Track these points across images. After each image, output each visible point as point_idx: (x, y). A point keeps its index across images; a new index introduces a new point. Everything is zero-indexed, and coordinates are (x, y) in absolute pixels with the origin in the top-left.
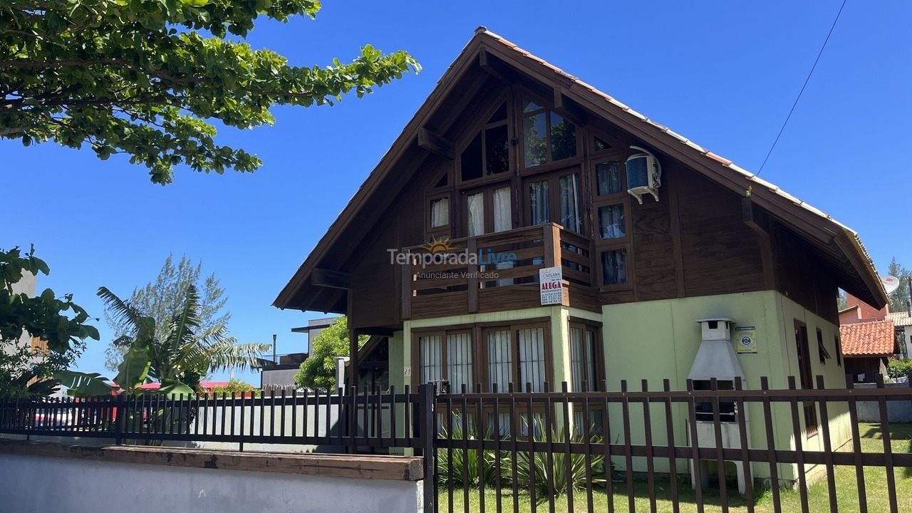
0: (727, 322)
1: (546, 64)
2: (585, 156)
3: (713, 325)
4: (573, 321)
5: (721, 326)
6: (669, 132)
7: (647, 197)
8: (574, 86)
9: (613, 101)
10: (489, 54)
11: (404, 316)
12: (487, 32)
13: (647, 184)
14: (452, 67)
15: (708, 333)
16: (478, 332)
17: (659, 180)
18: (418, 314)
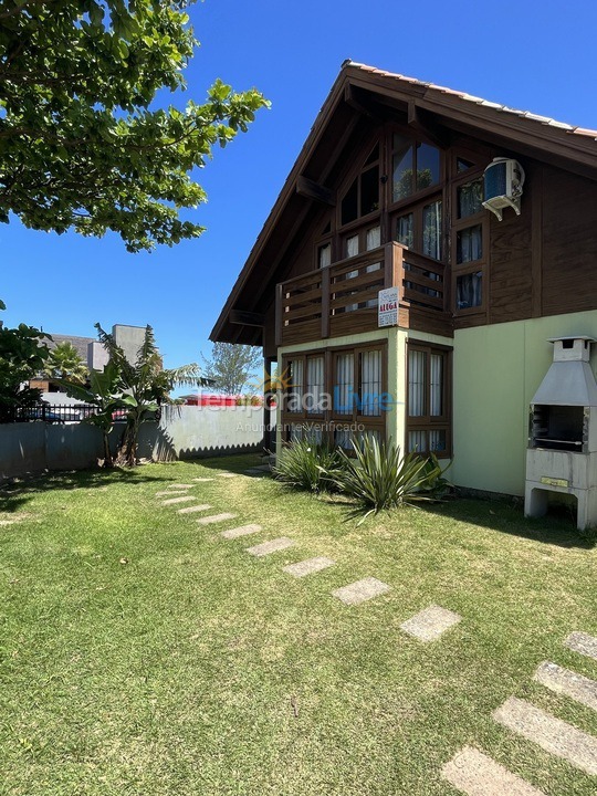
0: (586, 342)
1: (402, 77)
2: (447, 180)
3: (568, 344)
4: (411, 343)
5: (578, 345)
6: (529, 115)
7: (507, 211)
8: (428, 93)
9: (467, 97)
10: (353, 87)
11: (277, 343)
12: (352, 63)
13: (505, 193)
14: (322, 109)
15: (561, 354)
16: (328, 355)
17: (520, 189)
18: (287, 341)
